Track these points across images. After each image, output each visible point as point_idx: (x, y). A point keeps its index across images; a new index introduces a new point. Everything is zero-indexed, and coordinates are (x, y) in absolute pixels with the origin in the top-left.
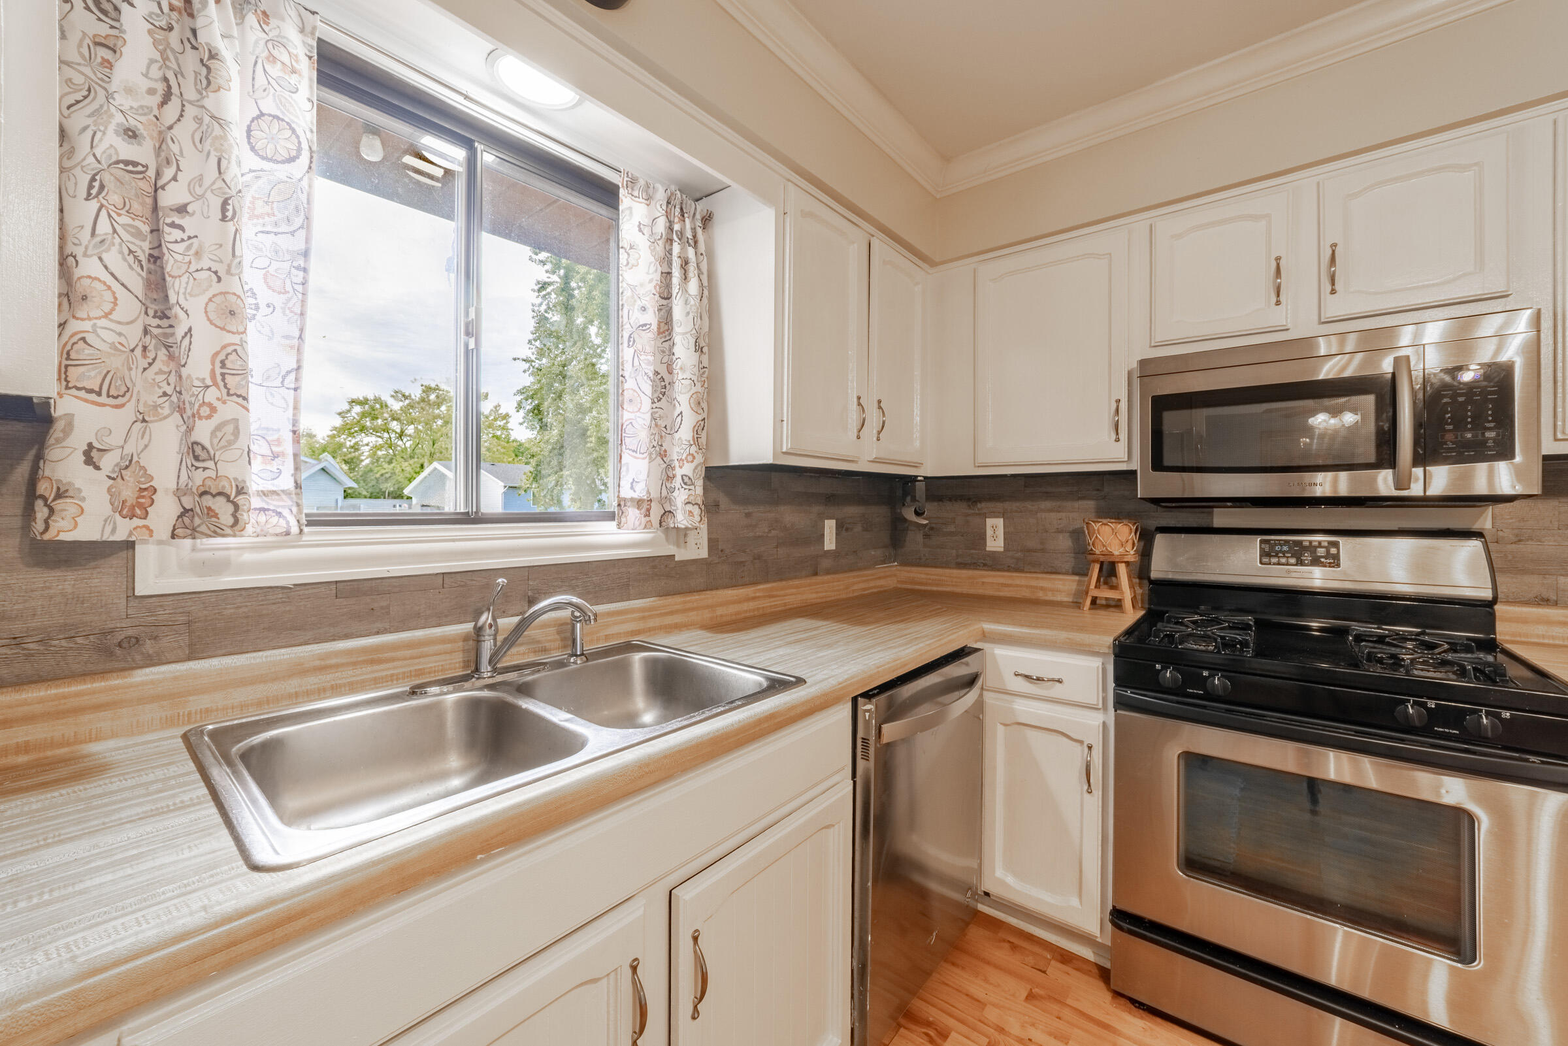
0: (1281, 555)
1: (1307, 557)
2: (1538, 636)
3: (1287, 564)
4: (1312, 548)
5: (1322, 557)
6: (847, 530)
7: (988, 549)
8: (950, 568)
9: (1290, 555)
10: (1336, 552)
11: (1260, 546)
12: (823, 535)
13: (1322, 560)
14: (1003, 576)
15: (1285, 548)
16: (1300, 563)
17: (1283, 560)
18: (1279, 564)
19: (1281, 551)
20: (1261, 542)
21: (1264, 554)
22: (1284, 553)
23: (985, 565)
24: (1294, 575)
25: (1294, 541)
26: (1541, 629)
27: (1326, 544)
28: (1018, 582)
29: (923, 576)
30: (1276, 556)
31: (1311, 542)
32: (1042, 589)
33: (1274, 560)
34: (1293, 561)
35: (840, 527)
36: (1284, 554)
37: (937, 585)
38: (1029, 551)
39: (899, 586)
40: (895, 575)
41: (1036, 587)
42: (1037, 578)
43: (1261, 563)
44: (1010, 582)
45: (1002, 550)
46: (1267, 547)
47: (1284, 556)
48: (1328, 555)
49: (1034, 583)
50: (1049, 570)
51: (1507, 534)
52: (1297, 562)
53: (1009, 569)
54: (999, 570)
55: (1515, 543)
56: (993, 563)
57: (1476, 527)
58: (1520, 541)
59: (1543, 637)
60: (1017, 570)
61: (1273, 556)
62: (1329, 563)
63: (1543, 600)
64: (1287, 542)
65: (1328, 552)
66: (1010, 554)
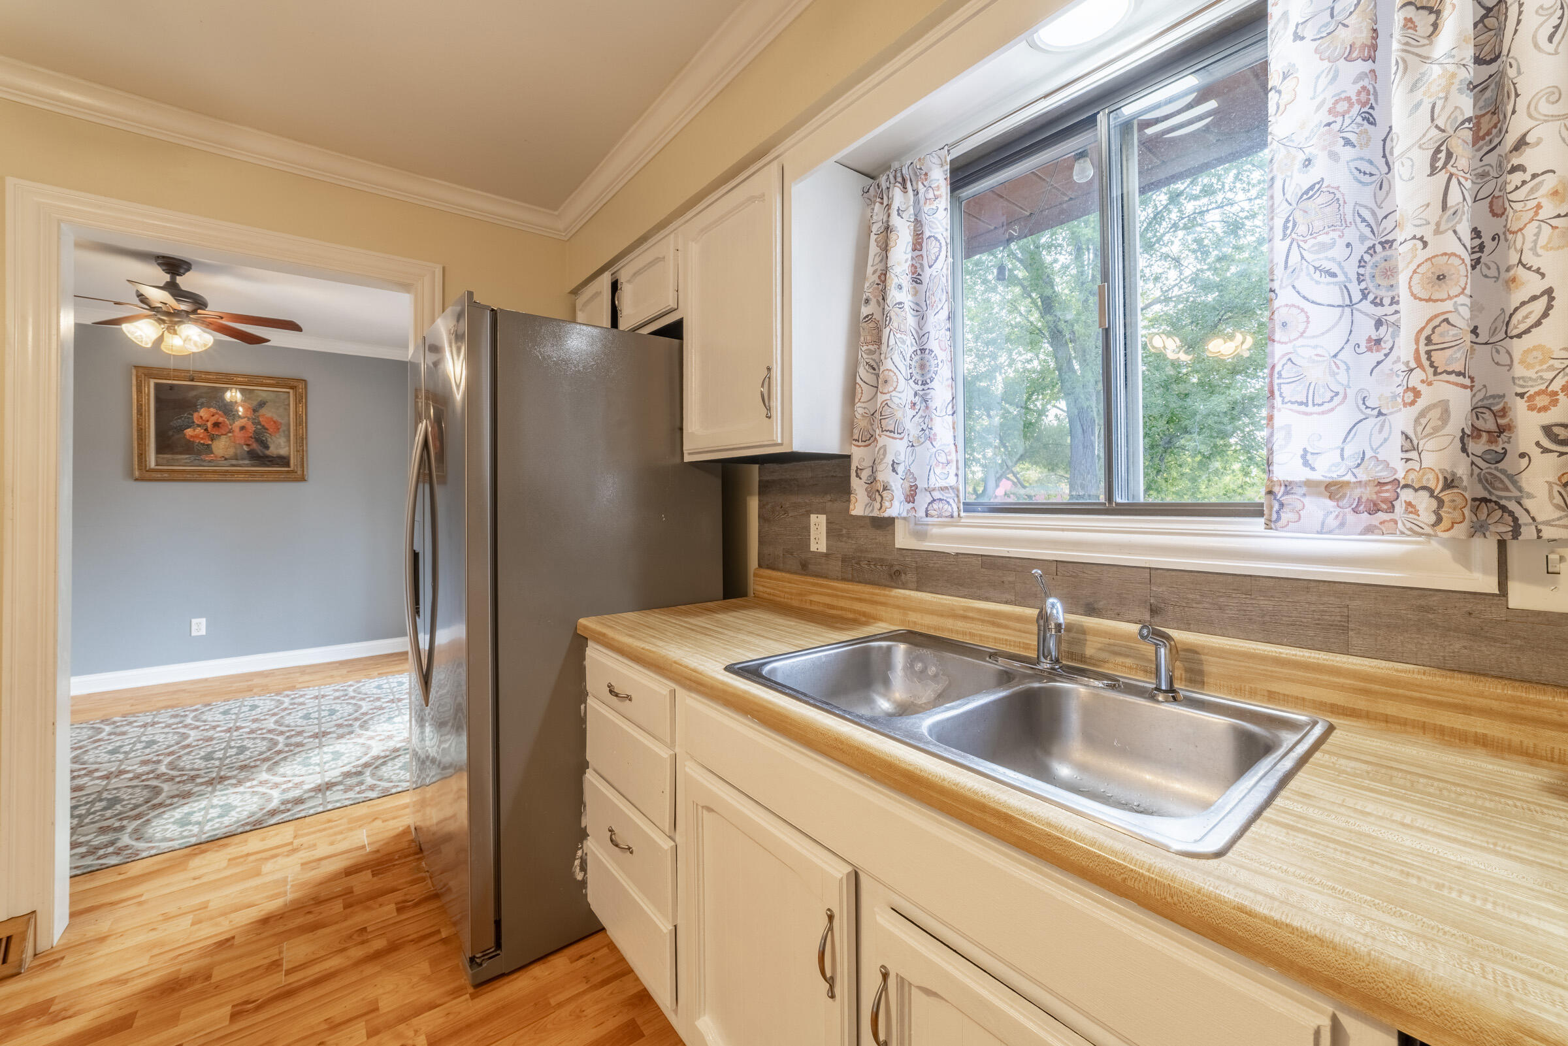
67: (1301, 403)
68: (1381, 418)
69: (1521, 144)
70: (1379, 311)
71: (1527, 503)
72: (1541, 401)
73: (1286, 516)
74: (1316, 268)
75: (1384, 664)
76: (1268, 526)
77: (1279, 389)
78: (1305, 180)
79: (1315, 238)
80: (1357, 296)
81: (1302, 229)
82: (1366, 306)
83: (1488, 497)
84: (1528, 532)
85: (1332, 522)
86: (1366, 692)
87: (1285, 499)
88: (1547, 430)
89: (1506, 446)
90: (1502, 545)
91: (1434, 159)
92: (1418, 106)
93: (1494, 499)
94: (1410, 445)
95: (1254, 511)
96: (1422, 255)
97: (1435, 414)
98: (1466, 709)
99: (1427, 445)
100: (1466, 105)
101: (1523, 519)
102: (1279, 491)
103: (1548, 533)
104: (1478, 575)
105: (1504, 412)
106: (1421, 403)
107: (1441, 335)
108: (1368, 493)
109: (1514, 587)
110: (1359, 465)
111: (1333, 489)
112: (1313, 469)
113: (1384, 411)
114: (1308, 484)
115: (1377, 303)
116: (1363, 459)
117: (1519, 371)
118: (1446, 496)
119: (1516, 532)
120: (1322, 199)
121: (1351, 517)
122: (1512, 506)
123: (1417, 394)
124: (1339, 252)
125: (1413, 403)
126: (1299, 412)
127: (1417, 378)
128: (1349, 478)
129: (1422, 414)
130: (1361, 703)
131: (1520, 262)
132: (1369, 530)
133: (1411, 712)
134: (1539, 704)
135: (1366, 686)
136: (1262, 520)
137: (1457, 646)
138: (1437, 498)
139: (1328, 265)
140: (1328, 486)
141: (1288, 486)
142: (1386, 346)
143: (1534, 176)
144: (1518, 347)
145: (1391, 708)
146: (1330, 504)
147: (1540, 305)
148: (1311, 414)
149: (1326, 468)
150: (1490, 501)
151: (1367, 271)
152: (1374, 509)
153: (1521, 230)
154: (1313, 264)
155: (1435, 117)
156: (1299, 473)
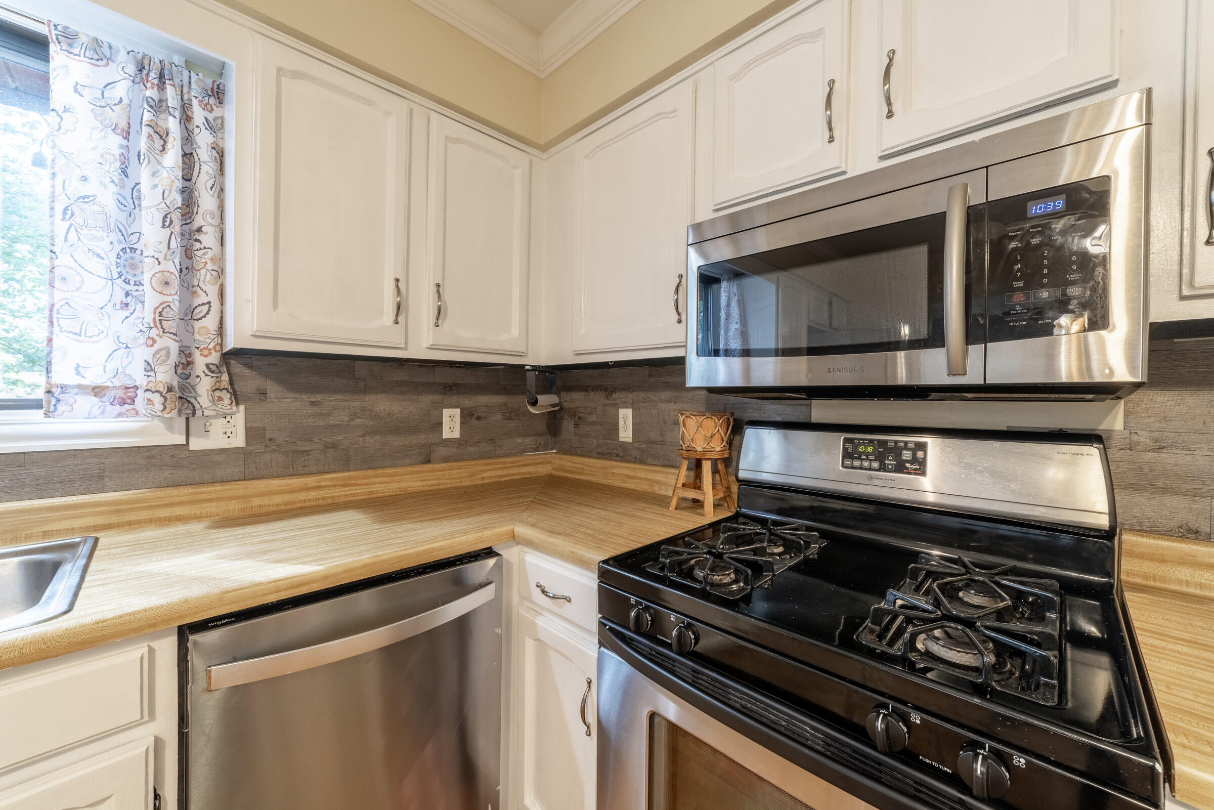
0: (864, 457)
1: (890, 462)
2: (1180, 582)
3: (870, 469)
4: (897, 450)
5: (907, 461)
6: (479, 418)
7: (621, 439)
8: (592, 457)
9: (873, 458)
10: (922, 456)
11: (844, 445)
12: (441, 423)
13: (908, 465)
14: (627, 468)
15: (870, 449)
16: (883, 468)
17: (866, 464)
18: (861, 468)
19: (864, 453)
20: (846, 441)
21: (847, 455)
22: (868, 454)
23: (617, 455)
24: (876, 482)
25: (879, 441)
26: (1184, 573)
27: (912, 446)
28: (639, 474)
29: (570, 464)
30: (859, 458)
31: (896, 442)
32: (658, 482)
33: (857, 463)
34: (876, 465)
35: (466, 416)
36: (867, 456)
37: (580, 474)
38: (652, 442)
39: (554, 472)
40: (551, 462)
41: (653, 481)
42: (654, 471)
43: (843, 466)
44: (632, 474)
45: (630, 440)
46: (850, 447)
47: (868, 459)
48: (914, 460)
49: (651, 476)
50: (667, 463)
51: (1143, 437)
52: (880, 466)
53: (635, 461)
54: (628, 461)
55: (1153, 450)
56: (622, 453)
57: (1103, 426)
58: (1160, 448)
59: (1187, 583)
60: (643, 462)
61: (856, 458)
62: (915, 469)
63: (1190, 531)
64: (871, 441)
65: (914, 455)
66: (636, 445)
67: (76, 334)
68: (128, 349)
69: (199, 230)
70: (128, 287)
71: (199, 399)
72: (206, 352)
73: (60, 408)
74: (89, 250)
75: (128, 492)
76: (47, 415)
77: (58, 321)
78: (84, 190)
79: (89, 230)
80: (116, 275)
81: (79, 219)
82: (120, 282)
83: (182, 396)
84: (199, 413)
85: (96, 411)
86: (117, 511)
87: (61, 397)
88: (207, 365)
89: (190, 371)
90: (187, 419)
91: (164, 221)
92: (156, 186)
93: (185, 397)
94: (149, 368)
95: (36, 405)
96: (158, 268)
97: (164, 353)
98: (172, 505)
99: (160, 369)
100: (178, 200)
101: (197, 407)
102: (55, 390)
103: (207, 413)
104: (177, 436)
105: (190, 355)
106: (157, 347)
107: (167, 313)
108: (120, 393)
109: (191, 439)
110: (115, 376)
111: (97, 391)
112: (83, 377)
113: (129, 346)
114: (80, 387)
115: (127, 282)
116: (117, 373)
117: (197, 336)
118: (168, 396)
119: (194, 413)
120: (95, 208)
121: (109, 408)
122: (193, 400)
123: (154, 341)
124: (105, 244)
125: (152, 346)
126: (74, 339)
127: (154, 333)
128: (109, 384)
129: (157, 352)
130: (114, 519)
131: (198, 285)
132: (120, 415)
133: (144, 515)
134: (202, 493)
135: (117, 508)
136: (41, 412)
137: (166, 474)
138: (164, 397)
139: (99, 251)
140: (94, 388)
141: (63, 388)
142: (131, 308)
143: (205, 248)
144: (197, 325)
145: (132, 517)
146: (95, 400)
147: (206, 308)
148: (83, 342)
149: (92, 378)
150: (183, 398)
151: (122, 261)
152: (123, 402)
153: (199, 270)
154: (88, 246)
155: (165, 197)
156: (72, 379)
